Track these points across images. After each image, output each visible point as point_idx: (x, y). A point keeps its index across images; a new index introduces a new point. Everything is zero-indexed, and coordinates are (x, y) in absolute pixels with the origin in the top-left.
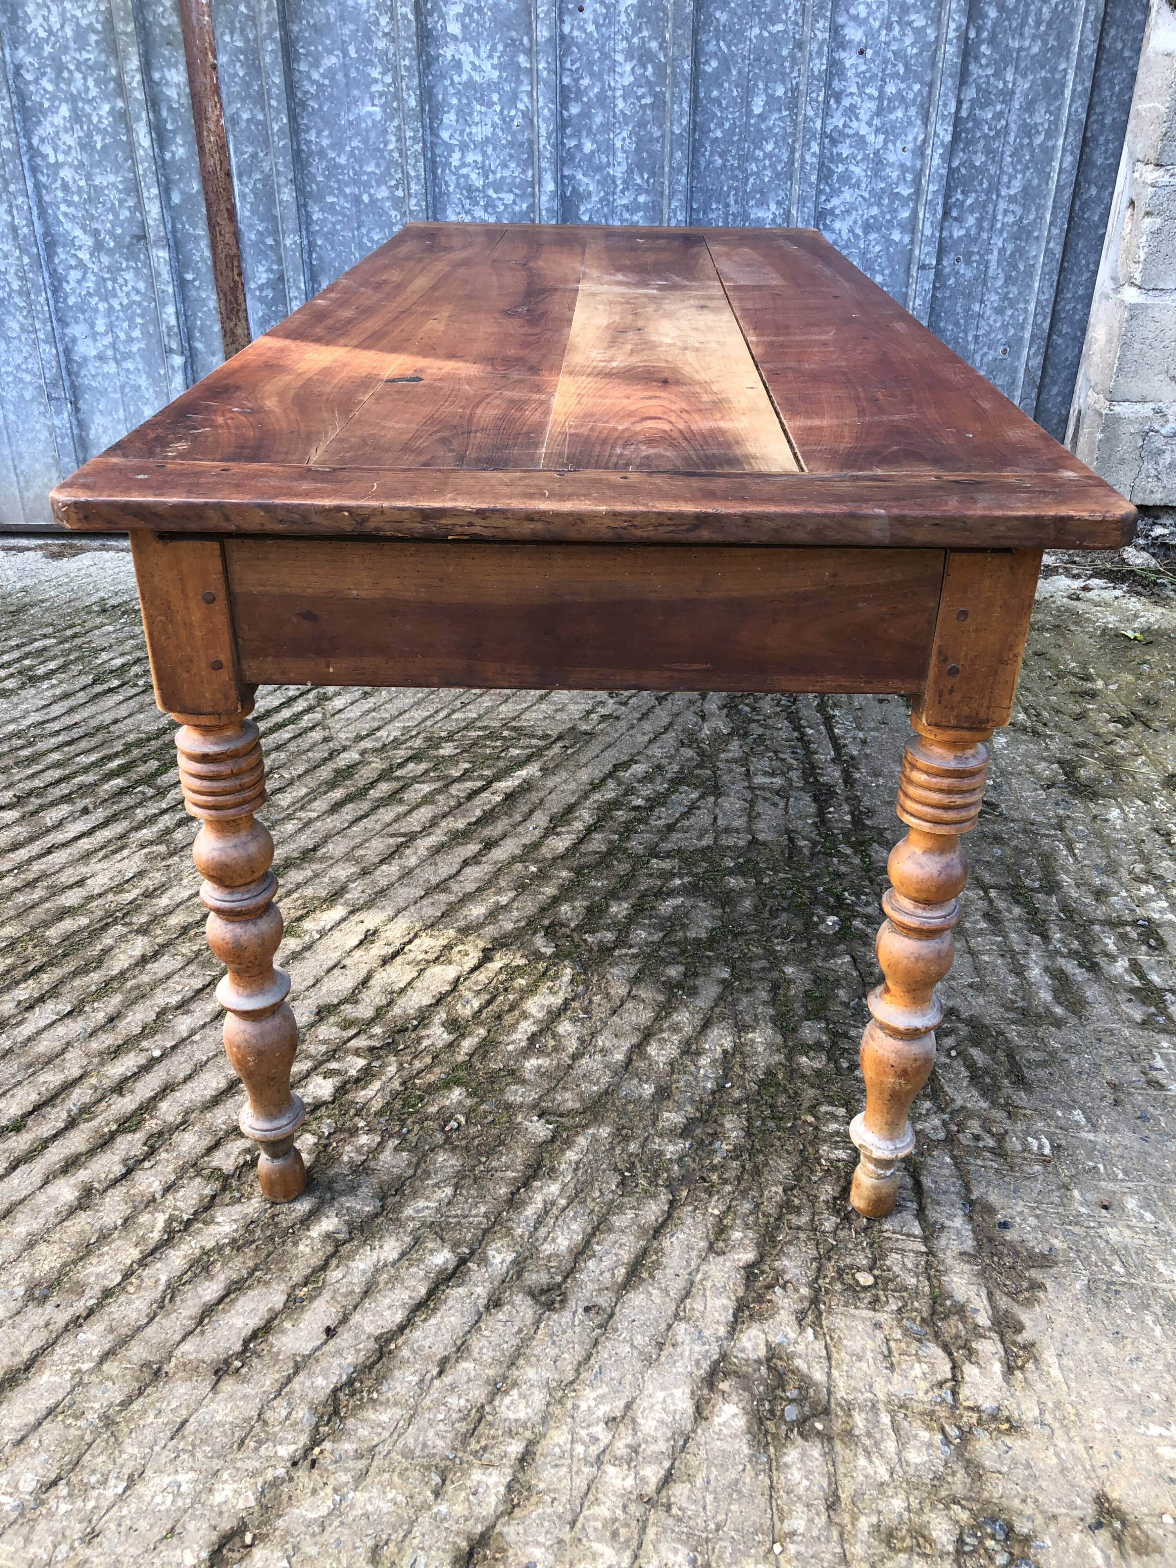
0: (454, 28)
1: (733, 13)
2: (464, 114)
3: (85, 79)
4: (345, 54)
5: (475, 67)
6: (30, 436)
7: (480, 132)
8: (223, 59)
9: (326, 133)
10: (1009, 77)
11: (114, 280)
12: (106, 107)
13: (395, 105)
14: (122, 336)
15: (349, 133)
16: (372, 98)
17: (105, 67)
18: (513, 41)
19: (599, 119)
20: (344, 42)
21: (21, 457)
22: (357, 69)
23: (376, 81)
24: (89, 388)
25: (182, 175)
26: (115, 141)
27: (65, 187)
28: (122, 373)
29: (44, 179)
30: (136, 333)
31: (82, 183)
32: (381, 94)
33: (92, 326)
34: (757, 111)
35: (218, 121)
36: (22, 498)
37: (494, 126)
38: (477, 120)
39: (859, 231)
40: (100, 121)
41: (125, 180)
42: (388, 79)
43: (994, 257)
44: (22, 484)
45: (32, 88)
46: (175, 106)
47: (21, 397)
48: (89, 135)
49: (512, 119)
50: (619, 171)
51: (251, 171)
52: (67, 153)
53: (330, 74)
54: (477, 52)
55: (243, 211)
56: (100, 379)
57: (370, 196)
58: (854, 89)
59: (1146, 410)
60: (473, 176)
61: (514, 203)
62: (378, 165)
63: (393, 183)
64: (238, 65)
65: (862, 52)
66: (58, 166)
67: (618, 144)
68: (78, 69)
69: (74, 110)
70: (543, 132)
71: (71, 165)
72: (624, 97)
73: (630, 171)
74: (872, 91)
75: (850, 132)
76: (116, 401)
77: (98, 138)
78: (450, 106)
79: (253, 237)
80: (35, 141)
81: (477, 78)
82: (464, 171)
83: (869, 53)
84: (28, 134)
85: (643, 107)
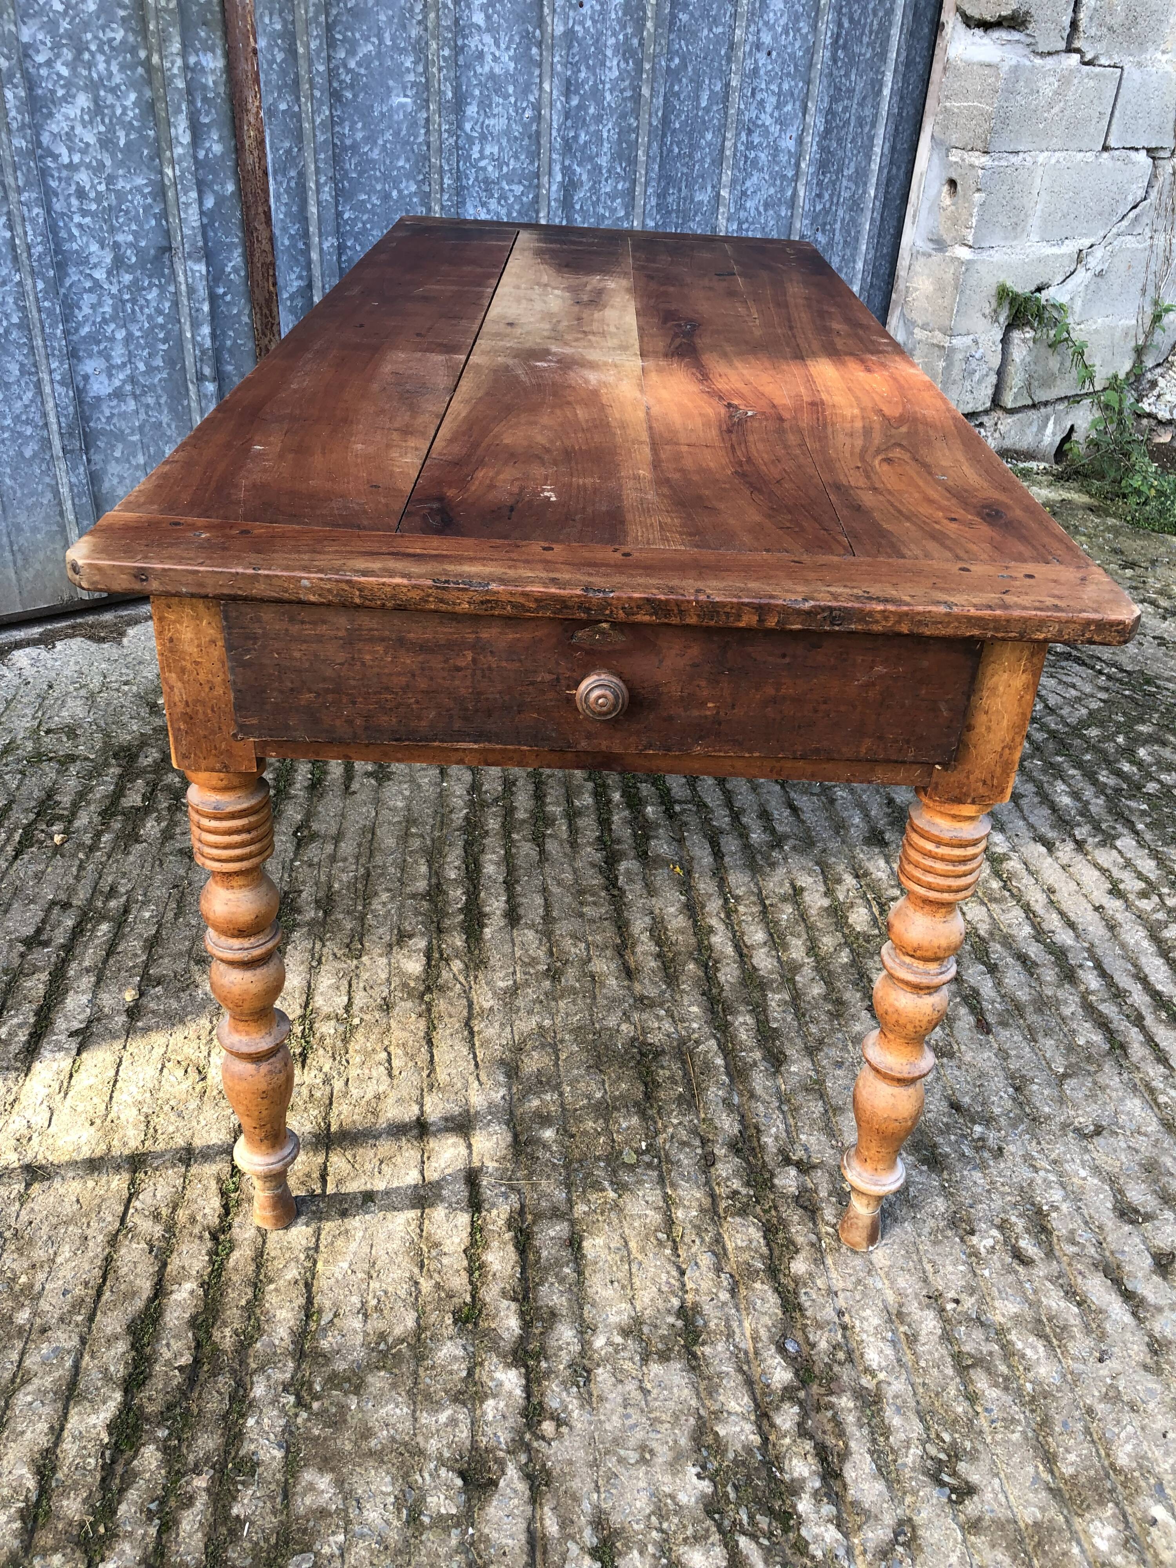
0: (479, 18)
1: (692, 15)
2: (485, 105)
3: (108, 62)
4: (381, 41)
5: (495, 59)
6: (30, 501)
7: (497, 124)
8: (262, 43)
9: (360, 125)
10: (853, 78)
11: (134, 301)
12: (133, 96)
13: (425, 96)
14: (142, 367)
15: (382, 126)
16: (404, 88)
17: (133, 51)
18: (528, 33)
19: (592, 110)
20: (380, 28)
21: (19, 529)
22: (392, 57)
23: (408, 70)
24: (103, 433)
25: (216, 174)
26: (142, 136)
27: (81, 194)
28: (142, 411)
29: (54, 184)
30: (159, 362)
31: (102, 188)
32: (414, 84)
33: (108, 358)
34: (704, 104)
35: (258, 113)
36: (19, 580)
37: (509, 119)
38: (495, 111)
39: (761, 209)
40: (124, 113)
41: (150, 183)
42: (420, 69)
43: (838, 226)
44: (20, 563)
45: (44, 72)
46: (211, 95)
47: (21, 454)
48: (111, 129)
49: (524, 110)
50: (603, 161)
51: (285, 169)
52: (84, 152)
53: (366, 62)
54: (497, 45)
55: (278, 214)
56: (115, 420)
57: (400, 192)
58: (763, 86)
59: (968, 340)
60: (490, 169)
61: (522, 194)
62: (408, 160)
63: (421, 177)
64: (276, 50)
65: (769, 54)
66: (71, 167)
67: (605, 135)
68: (101, 50)
69: (96, 100)
70: (555, 125)
71: (88, 166)
72: (611, 91)
73: (613, 160)
74: (774, 87)
75: (760, 122)
76: (134, 444)
77: (121, 134)
78: (473, 97)
79: (287, 242)
80: (45, 138)
81: (497, 70)
82: (482, 164)
83: (774, 54)
84: (37, 129)
85: (624, 99)
